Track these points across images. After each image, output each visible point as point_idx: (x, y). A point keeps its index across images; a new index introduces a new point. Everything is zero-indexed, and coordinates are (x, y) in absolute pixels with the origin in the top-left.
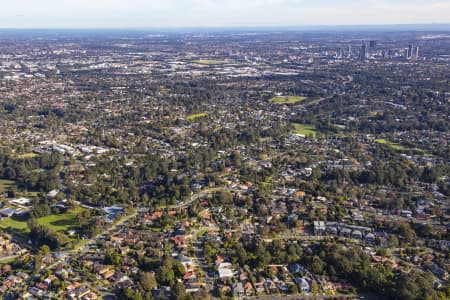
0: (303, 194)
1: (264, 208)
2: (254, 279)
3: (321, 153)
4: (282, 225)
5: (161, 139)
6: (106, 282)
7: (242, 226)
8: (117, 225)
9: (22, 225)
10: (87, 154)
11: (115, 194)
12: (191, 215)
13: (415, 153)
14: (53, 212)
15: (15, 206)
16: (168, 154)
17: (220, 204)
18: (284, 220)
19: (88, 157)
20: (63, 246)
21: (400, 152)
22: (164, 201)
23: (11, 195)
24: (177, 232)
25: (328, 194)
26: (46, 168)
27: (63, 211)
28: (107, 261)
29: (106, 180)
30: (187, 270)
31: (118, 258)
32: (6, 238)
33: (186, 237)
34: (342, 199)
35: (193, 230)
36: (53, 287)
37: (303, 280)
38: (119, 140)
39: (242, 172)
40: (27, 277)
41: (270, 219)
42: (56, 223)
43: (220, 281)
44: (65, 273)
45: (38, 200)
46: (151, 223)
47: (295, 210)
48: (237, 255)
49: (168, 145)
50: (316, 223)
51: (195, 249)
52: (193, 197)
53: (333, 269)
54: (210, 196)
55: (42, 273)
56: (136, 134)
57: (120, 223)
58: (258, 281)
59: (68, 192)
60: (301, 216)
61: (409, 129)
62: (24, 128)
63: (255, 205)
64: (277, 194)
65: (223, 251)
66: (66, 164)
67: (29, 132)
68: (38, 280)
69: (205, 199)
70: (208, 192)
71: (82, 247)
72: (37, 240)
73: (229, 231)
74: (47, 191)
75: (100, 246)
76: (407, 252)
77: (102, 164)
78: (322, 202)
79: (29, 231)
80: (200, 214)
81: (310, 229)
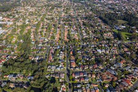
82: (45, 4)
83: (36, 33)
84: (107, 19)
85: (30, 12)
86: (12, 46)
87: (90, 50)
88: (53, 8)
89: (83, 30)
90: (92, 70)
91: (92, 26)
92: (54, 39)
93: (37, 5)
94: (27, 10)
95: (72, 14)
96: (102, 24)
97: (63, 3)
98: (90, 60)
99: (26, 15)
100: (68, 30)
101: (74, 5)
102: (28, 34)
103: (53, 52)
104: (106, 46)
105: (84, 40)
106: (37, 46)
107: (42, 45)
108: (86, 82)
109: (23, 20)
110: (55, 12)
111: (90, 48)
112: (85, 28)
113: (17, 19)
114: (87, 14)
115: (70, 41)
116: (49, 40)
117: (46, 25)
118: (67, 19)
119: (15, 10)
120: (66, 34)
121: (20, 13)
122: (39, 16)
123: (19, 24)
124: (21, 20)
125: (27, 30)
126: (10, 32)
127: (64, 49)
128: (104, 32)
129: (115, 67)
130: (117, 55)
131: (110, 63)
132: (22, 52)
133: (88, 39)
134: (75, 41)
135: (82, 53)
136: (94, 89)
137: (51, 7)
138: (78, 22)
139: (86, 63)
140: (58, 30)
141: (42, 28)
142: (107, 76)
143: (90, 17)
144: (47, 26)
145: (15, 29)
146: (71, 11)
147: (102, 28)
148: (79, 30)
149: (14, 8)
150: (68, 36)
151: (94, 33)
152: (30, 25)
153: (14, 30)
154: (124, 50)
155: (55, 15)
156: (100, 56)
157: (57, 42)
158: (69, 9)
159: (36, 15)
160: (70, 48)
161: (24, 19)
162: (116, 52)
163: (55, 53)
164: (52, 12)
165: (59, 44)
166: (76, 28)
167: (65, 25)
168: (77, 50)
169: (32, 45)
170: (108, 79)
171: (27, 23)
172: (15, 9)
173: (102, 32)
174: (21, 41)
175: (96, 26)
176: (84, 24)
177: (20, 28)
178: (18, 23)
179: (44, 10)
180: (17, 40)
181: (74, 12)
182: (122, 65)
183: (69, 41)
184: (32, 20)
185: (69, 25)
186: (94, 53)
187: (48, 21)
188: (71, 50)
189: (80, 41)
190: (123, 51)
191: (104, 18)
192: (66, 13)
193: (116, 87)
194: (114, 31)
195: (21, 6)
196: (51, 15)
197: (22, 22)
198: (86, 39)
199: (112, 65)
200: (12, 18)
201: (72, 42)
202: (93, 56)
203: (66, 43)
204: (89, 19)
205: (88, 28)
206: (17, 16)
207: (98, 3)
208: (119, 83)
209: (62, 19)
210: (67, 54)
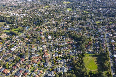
0: (66, 23)
1: (59, 26)
2: (55, 39)
3: (72, 14)
4: (61, 29)
5: (39, 12)
6: (26, 41)
7: (54, 29)
8: (28, 30)
9: (8, 31)
10: (22, 16)
11: (28, 24)
12: (44, 28)
13: (90, 13)
14: (15, 28)
15: (6, 27)
16: (40, 16)
17: (50, 25)
18: (62, 28)
19: (22, 17)
20: (17, 35)
21: (88, 13)
22: (38, 25)
23: (5, 25)
24: (41, 31)
25: (71, 22)
26: (13, 19)
27: (17, 28)
28: (26, 37)
29: (26, 21)
30: (42, 38)
31: (29, 37)
32: (5, 34)
33: (42, 32)
34: (74, 23)
35: (44, 30)
36: (15, 42)
37: (64, 38)
38: (29, 13)
39: (55, 19)
40: (10, 41)
41: (59, 28)
42: (16, 30)
43: (49, 40)
44: (18, 40)
45: (11, 26)
46: (35, 30)
47: (65, 26)
48: (52, 35)
49: (40, 13)
50: (68, 28)
51: (44, 34)
52: (44, 24)
53: (70, 36)
54: (48, 24)
55: (13, 40)
56: (33, 11)
57: (29, 30)
58: (56, 39)
59: (18, 24)
60: (66, 27)
61: (90, 9)
62: (7, 10)
63: (57, 25)
64: (61, 23)
65: (50, 34)
66: (17, 18)
67: (9, 11)
68: (12, 41)
69: (47, 24)
70: (47, 23)
71: (21, 35)
72: (12, 34)
73: (51, 31)
74: (13, 24)
75: (25, 34)
76: (84, 32)
77: (25, 18)
78: (70, 24)
79: (10, 32)
80: (46, 27)
81: (67, 29)
87: (5, 53)
90: (24, 64)
98: (14, 59)
108: (30, 74)
129: (33, 52)
131: (28, 52)
136: (39, 73)
139: (14, 63)
142: (35, 60)
170: (38, 61)
182: (34, 48)
186: (11, 53)
193: (46, 61)
199: (31, 52)
202: (13, 55)
208: (45, 58)
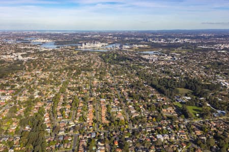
14: (196, 105)
15: (184, 99)
23: (186, 95)
27: (200, 106)
32: (173, 108)
36: (174, 129)
40: (170, 122)
44: (182, 127)
45: (194, 99)
55: (175, 123)
59: (207, 100)
68: (172, 125)
71: (197, 121)
72: (182, 112)
75: (204, 123)
79: (182, 109)
82: (65, 66)
83: (53, 113)
84: (163, 88)
85: (41, 79)
86: (9, 138)
87: (145, 137)
88: (78, 73)
89: (130, 104)
91: (143, 98)
92: (85, 121)
93: (52, 68)
94: (36, 76)
95: (109, 80)
96: (157, 95)
97: (93, 64)
99: (33, 83)
100: (107, 106)
101: (110, 67)
102: (39, 115)
103: (85, 144)
104: (169, 128)
105: (133, 121)
106: (56, 135)
107: (65, 132)
109: (29, 92)
110: (82, 78)
111: (145, 133)
112: (132, 101)
113: (19, 92)
114: (132, 80)
115: (112, 123)
116: (77, 124)
117: (70, 99)
118: (102, 88)
119: (15, 77)
120: (104, 112)
121: (24, 81)
122: (56, 84)
123: (22, 99)
124: (26, 92)
125: (36, 108)
126: (6, 113)
127: (103, 138)
128: (161, 107)
130: (188, 143)
132: (30, 148)
133: (140, 120)
134: (119, 123)
135: (133, 143)
137: (75, 71)
138: (120, 93)
140: (90, 106)
141: (63, 103)
143: (137, 85)
144: (71, 101)
145: (15, 107)
146: (108, 77)
147: (158, 101)
148: (124, 104)
149: (13, 74)
150: (107, 115)
151: (147, 109)
152: (42, 100)
153: (14, 110)
154: (196, 133)
155: (83, 83)
156: (162, 145)
157: (90, 127)
158: (105, 74)
159: (51, 84)
160: (114, 136)
161: (31, 91)
162: (185, 137)
163: (88, 145)
164: (78, 79)
165: (94, 130)
166: (119, 102)
167: (101, 98)
168: (126, 137)
169: (47, 134)
171: (37, 96)
172: (15, 74)
173: (159, 108)
174: (27, 128)
175: (149, 98)
176: (130, 96)
177: (24, 106)
178: (21, 97)
179: (65, 75)
180: (19, 127)
181: (113, 78)
183: (110, 124)
184: (45, 92)
185: (108, 98)
186: (152, 142)
187: (73, 93)
188: (115, 139)
189: (127, 122)
190: (195, 136)
191: (158, 86)
192: (100, 79)
194: (175, 105)
195: (25, 70)
196: (76, 83)
197: (27, 96)
198: (136, 118)
200: (9, 90)
201: (115, 124)
202: (151, 146)
203: (105, 127)
204: (136, 88)
205: (137, 102)
206: (18, 86)
207: (146, 64)
209: (95, 88)
210: (109, 146)
